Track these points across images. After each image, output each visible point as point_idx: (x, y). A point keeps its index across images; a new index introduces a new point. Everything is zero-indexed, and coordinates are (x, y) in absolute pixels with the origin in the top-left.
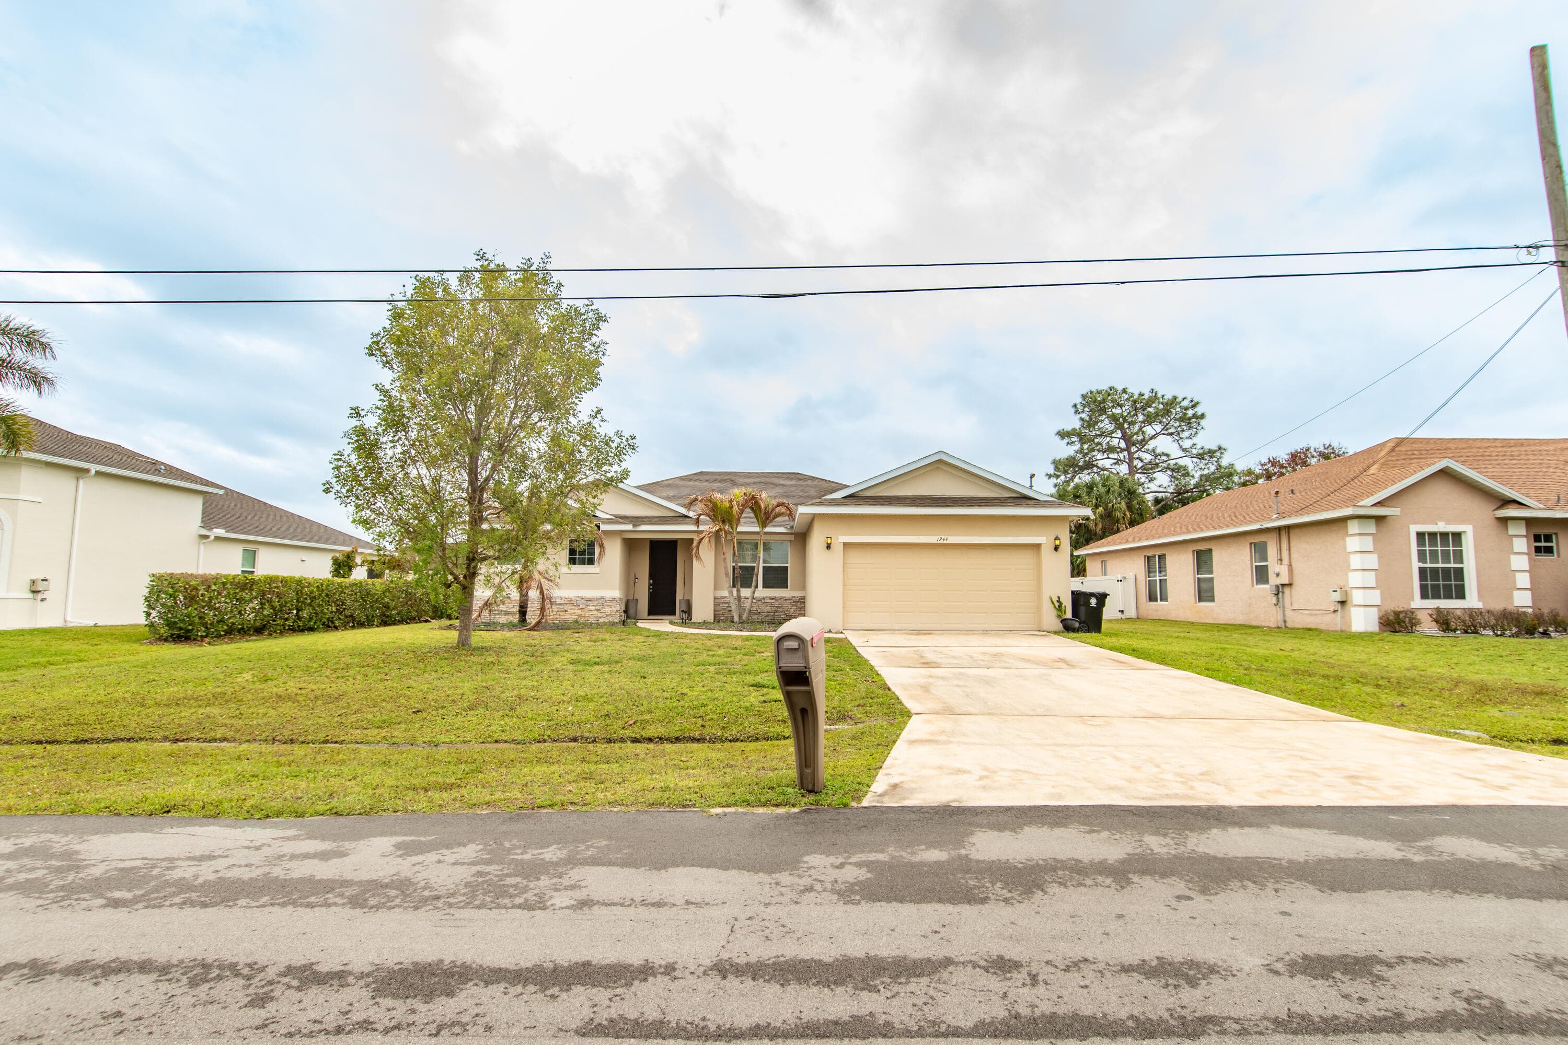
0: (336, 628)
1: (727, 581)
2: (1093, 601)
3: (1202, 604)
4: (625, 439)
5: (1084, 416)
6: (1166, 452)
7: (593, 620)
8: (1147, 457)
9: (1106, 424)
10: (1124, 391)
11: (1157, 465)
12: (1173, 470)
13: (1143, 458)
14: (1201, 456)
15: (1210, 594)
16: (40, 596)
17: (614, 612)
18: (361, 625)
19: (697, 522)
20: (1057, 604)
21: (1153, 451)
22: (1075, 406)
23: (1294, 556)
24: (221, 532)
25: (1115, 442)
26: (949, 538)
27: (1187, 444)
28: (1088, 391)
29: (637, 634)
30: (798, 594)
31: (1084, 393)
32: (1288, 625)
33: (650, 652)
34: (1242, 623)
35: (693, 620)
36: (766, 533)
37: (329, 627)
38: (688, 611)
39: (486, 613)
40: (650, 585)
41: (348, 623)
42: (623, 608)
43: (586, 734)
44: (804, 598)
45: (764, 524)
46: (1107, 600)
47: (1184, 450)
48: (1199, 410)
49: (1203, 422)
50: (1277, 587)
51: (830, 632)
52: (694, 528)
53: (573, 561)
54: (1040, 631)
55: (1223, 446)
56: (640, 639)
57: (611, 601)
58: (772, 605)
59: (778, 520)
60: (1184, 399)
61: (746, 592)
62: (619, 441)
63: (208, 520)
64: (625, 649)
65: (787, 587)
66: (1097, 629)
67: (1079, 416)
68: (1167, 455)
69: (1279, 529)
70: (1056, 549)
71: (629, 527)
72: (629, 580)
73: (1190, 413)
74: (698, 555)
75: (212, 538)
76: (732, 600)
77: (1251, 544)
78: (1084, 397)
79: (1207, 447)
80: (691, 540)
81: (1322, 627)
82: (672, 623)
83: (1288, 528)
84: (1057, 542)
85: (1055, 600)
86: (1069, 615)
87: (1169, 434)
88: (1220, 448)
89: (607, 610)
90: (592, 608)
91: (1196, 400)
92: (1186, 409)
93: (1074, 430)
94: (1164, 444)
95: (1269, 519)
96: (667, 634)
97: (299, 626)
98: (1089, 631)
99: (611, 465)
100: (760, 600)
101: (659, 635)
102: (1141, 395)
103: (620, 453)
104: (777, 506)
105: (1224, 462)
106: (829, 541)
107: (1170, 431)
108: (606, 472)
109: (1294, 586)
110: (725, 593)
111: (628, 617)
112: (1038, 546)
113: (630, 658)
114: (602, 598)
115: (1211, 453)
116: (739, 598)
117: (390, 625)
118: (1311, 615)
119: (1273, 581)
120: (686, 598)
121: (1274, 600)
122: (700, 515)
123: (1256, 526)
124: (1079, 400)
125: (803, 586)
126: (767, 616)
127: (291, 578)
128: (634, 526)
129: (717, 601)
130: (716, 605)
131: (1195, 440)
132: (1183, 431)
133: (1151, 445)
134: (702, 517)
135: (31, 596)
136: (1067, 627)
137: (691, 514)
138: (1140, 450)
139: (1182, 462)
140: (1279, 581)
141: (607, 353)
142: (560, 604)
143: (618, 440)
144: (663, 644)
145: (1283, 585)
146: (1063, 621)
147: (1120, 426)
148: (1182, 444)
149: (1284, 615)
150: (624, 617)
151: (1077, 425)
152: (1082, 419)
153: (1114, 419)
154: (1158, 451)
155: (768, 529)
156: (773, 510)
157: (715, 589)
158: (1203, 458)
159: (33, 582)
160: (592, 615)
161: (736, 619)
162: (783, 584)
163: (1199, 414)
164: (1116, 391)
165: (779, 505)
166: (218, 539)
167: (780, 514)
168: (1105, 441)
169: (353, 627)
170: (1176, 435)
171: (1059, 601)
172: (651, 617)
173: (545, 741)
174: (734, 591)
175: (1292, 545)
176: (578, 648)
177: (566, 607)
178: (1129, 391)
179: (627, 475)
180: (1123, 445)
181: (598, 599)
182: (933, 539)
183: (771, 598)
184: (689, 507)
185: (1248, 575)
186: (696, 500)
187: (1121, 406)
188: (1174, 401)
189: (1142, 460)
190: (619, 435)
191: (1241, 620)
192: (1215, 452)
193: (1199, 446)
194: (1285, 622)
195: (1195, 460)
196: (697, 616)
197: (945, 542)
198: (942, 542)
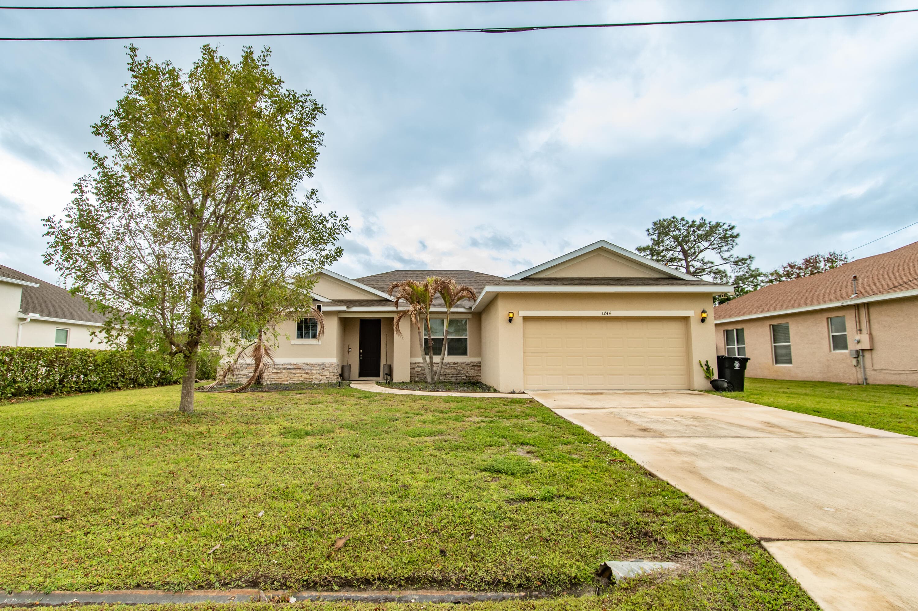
0: (119, 388)
1: (420, 350)
2: (737, 365)
3: (778, 365)
4: (338, 219)
5: (653, 237)
6: (711, 260)
7: (316, 382)
8: (697, 265)
9: (668, 242)
10: (683, 219)
11: (704, 270)
12: (715, 273)
13: (695, 265)
14: (736, 263)
15: (787, 358)
17: (332, 375)
18: (141, 386)
19: (397, 304)
20: (705, 367)
21: (702, 260)
22: (648, 230)
23: (875, 327)
24: (36, 316)
25: (676, 254)
26: (612, 312)
27: (726, 255)
28: (657, 219)
29: (350, 396)
30: (475, 360)
31: (655, 221)
32: (869, 382)
33: (361, 417)
34: (821, 380)
35: (394, 381)
36: (453, 313)
37: (113, 387)
38: (390, 373)
39: (229, 376)
40: (360, 353)
41: (130, 384)
42: (340, 372)
43: (274, 571)
44: (480, 363)
45: (450, 305)
46: (747, 363)
47: (724, 259)
48: (735, 232)
49: (737, 240)
50: (857, 352)
51: (514, 392)
52: (393, 309)
53: (300, 336)
54: (690, 389)
55: (752, 256)
56: (352, 401)
57: (330, 367)
58: (455, 369)
59: (459, 303)
60: (724, 224)
61: (437, 359)
62: (334, 221)
63: (26, 307)
64: (339, 413)
65: (467, 355)
66: (740, 388)
67: (650, 237)
68: (712, 263)
69: (857, 307)
70: (703, 320)
71: (344, 308)
72: (344, 349)
73: (729, 233)
74: (398, 329)
75: (29, 320)
76: (425, 365)
77: (828, 318)
78: (655, 224)
79: (741, 257)
80: (392, 319)
81: (907, 384)
82: (378, 383)
83: (867, 305)
84: (704, 315)
85: (703, 363)
86: (716, 377)
87: (713, 249)
88: (750, 257)
89: (327, 373)
90: (315, 372)
91: (733, 224)
92: (726, 230)
93: (648, 246)
94: (709, 255)
95: (848, 298)
96: (376, 395)
97: (84, 388)
98: (734, 390)
99: (326, 244)
100: (446, 365)
101: (369, 396)
102: (694, 222)
103: (333, 233)
104: (461, 291)
105: (753, 267)
106: (511, 315)
107: (714, 247)
108: (321, 250)
109: (874, 352)
110: (420, 360)
111: (343, 379)
112: (686, 319)
113: (342, 427)
114: (323, 364)
115: (743, 260)
116: (432, 364)
117: (166, 385)
118: (894, 374)
119: (852, 346)
120: (388, 364)
121: (854, 362)
122: (399, 298)
123: (839, 304)
124: (651, 226)
125: (479, 352)
126: (451, 377)
127: (77, 350)
128: (348, 307)
129: (413, 366)
130: (412, 369)
131: (731, 252)
132: (722, 246)
133: (700, 256)
134: (400, 301)
136: (716, 387)
137: (392, 298)
138: (693, 260)
139: (721, 268)
140: (859, 347)
141: (324, 143)
142: (290, 369)
143: (331, 220)
144: (374, 406)
145: (863, 350)
146: (713, 382)
147: (680, 244)
148: (722, 255)
149: (865, 374)
150: (340, 379)
151: (650, 243)
152: (654, 240)
153: (676, 238)
154: (706, 260)
155: (453, 310)
156: (458, 294)
157: (411, 356)
158: (737, 265)
160: (315, 377)
161: (429, 380)
162: (464, 353)
163: (735, 234)
164: (677, 219)
165: (463, 289)
166: (33, 321)
167: (462, 297)
168: (669, 254)
169: (134, 387)
170: (718, 249)
171: (707, 365)
172: (361, 378)
173: (210, 585)
174: (428, 358)
175: (871, 318)
176: (294, 412)
177: (295, 371)
178: (686, 219)
179: (341, 253)
180: (681, 256)
181: (319, 365)
182: (598, 313)
183: (454, 363)
184: (390, 293)
185: (826, 343)
186: (396, 285)
187: (680, 230)
188: (718, 225)
189: (693, 267)
190: (333, 216)
191: (819, 377)
192: (746, 260)
193: (735, 256)
194: (866, 379)
195: (733, 266)
196: (397, 378)
197: (609, 315)
198: (606, 315)
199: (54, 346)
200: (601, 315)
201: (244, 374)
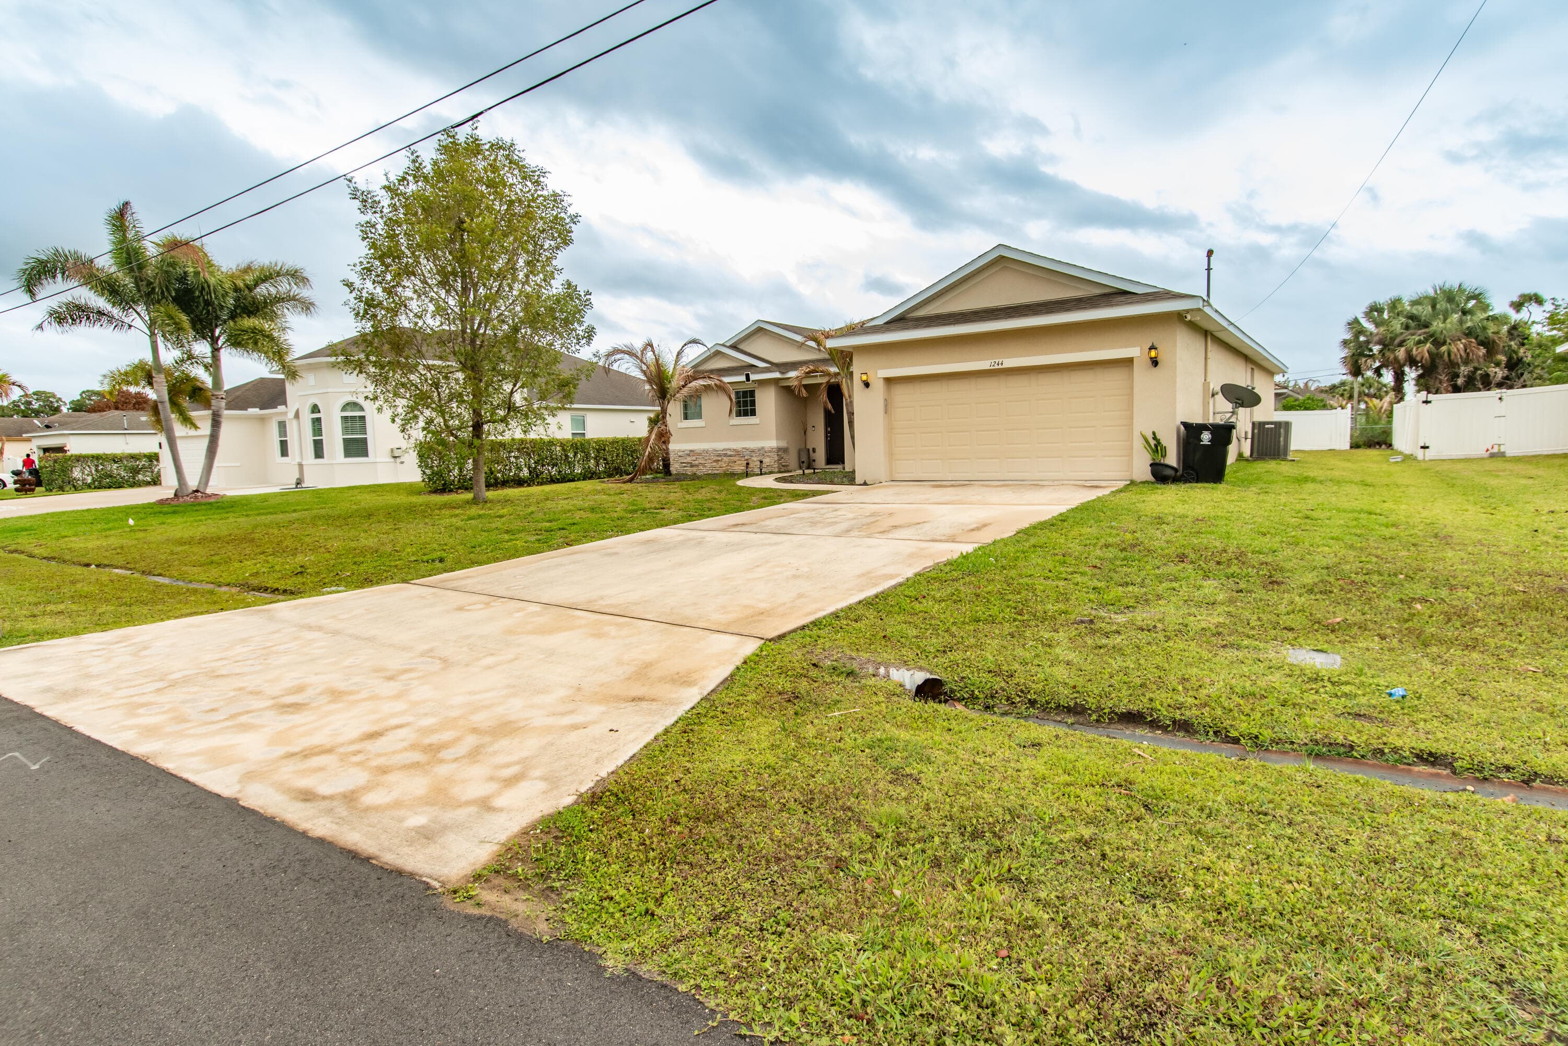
7: (757, 471)
16: (398, 460)
17: (772, 464)
20: (1153, 443)
26: (1005, 361)
40: (827, 433)
42: (780, 457)
53: (739, 414)
57: (770, 452)
66: (1213, 477)
70: (1155, 363)
71: (782, 375)
84: (1153, 354)
85: (1149, 437)
90: (755, 459)
106: (864, 378)
112: (1128, 361)
114: (763, 448)
128: (784, 373)
135: (392, 460)
142: (730, 456)
146: (1151, 467)
159: (392, 450)
181: (759, 450)
182: (984, 365)
197: (1000, 366)
198: (996, 367)
199: (570, 437)
200: (988, 367)
201: (688, 463)
